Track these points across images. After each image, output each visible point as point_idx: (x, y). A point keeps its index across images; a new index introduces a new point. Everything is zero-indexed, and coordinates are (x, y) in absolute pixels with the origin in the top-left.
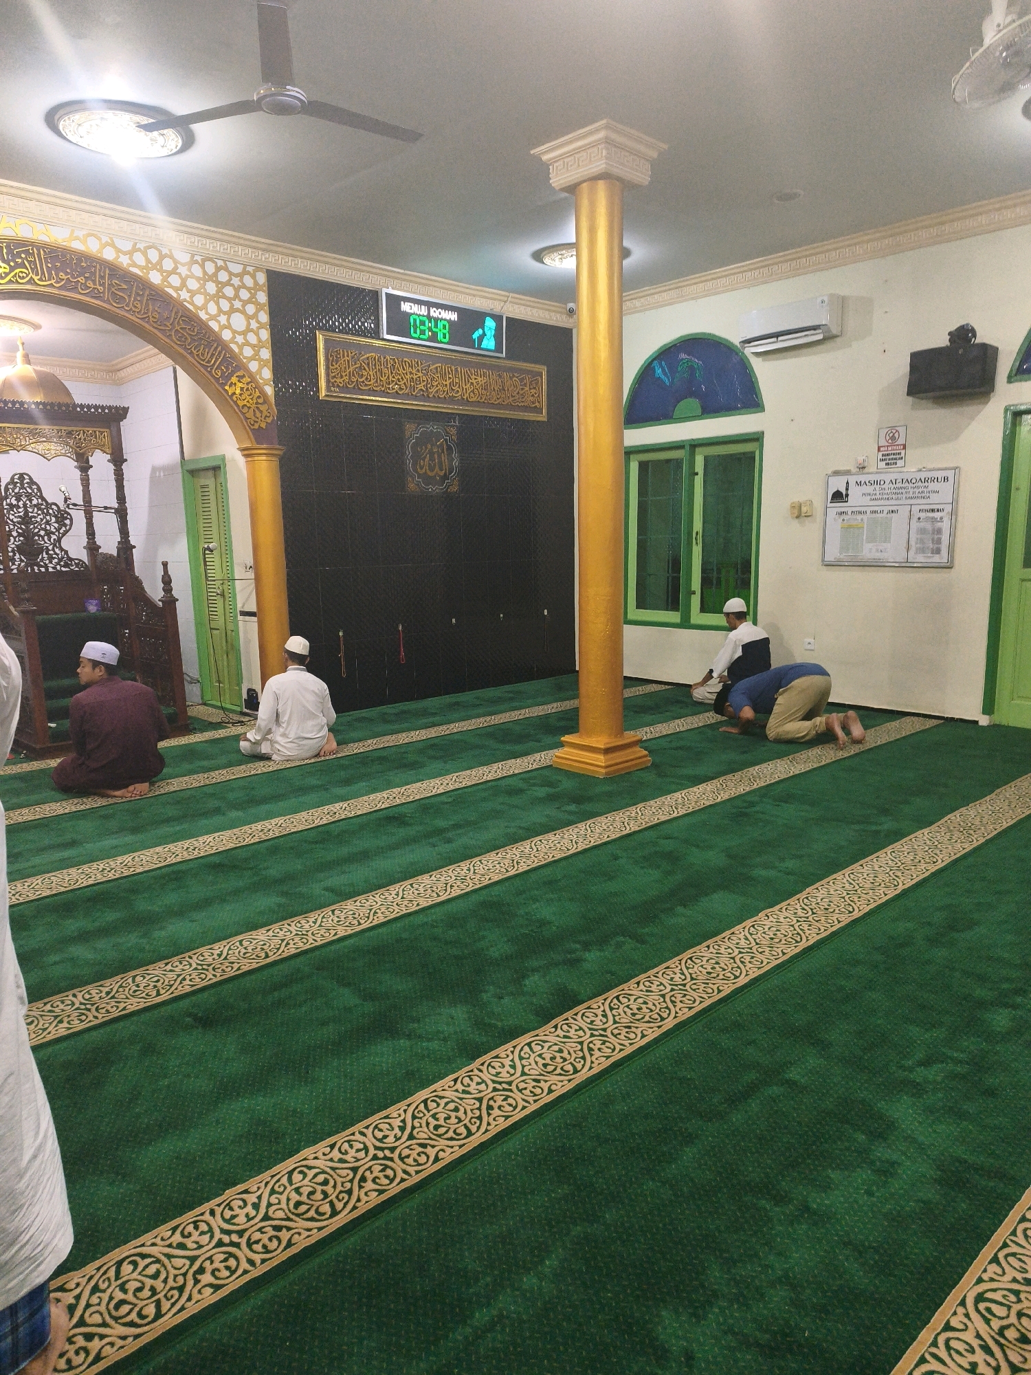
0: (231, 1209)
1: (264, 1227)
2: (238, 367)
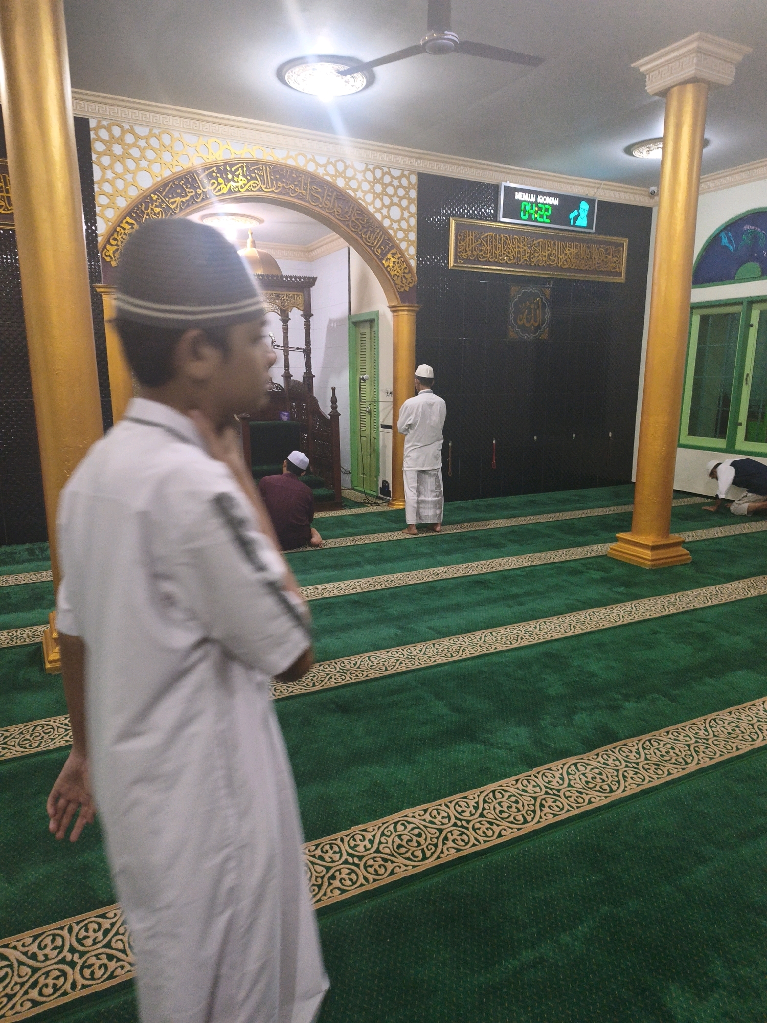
0: (355, 840)
1: (376, 857)
2: (393, 246)
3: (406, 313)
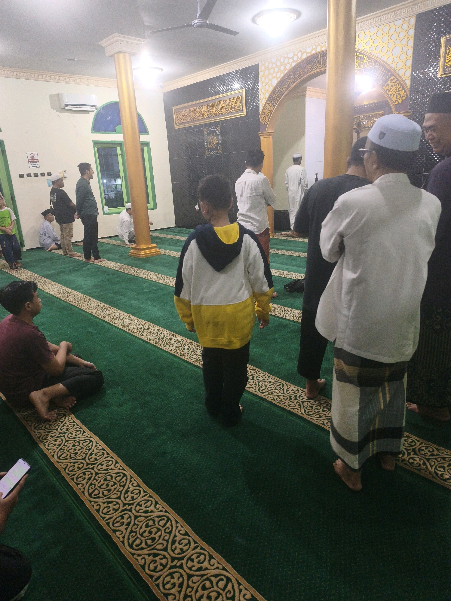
2: (392, 75)
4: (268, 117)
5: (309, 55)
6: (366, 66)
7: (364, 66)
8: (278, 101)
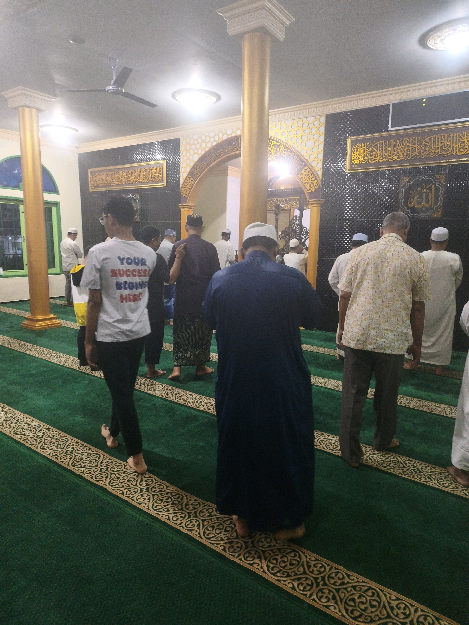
2: (305, 165)
3: (315, 205)
4: (189, 190)
5: (229, 136)
6: (282, 154)
7: (280, 153)
8: (200, 175)
